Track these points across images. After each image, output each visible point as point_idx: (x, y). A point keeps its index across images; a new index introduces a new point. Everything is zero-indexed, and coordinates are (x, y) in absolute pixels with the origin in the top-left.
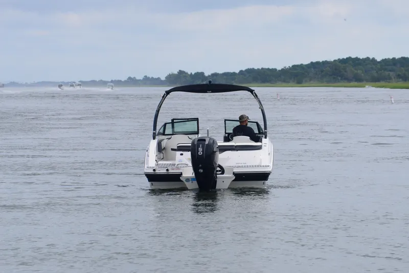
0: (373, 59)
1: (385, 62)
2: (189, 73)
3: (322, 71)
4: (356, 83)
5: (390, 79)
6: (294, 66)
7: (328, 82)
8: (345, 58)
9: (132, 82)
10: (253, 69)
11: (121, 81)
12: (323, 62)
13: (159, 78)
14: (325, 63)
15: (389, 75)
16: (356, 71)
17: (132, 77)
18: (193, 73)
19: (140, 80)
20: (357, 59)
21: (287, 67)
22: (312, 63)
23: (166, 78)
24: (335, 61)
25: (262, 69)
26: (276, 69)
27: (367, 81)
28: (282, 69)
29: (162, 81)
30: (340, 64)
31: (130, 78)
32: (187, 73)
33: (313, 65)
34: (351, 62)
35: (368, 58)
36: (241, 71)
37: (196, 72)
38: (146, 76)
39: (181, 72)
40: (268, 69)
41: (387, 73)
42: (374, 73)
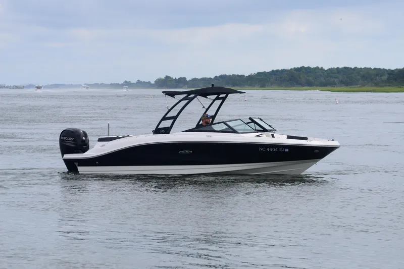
0: (322, 68)
1: (331, 70)
2: (174, 78)
3: (281, 78)
4: (308, 88)
5: (335, 84)
6: (259, 73)
7: (286, 86)
8: (299, 67)
9: (128, 84)
10: (226, 75)
11: (118, 84)
12: (282, 70)
13: (149, 82)
14: (283, 71)
15: (334, 81)
16: (308, 78)
17: (128, 81)
18: (177, 79)
19: (134, 83)
20: (309, 68)
21: (253, 74)
22: (273, 70)
23: (155, 82)
24: (291, 69)
25: (233, 75)
26: (244, 76)
27: (317, 86)
28: (249, 76)
29: (151, 84)
30: (295, 72)
31: (126, 82)
32: (172, 78)
33: (274, 73)
34: (304, 70)
35: (318, 67)
36: (216, 77)
37: (179, 77)
38: (139, 81)
39: (167, 77)
40: (238, 75)
41: (332, 80)
42: (322, 79)
